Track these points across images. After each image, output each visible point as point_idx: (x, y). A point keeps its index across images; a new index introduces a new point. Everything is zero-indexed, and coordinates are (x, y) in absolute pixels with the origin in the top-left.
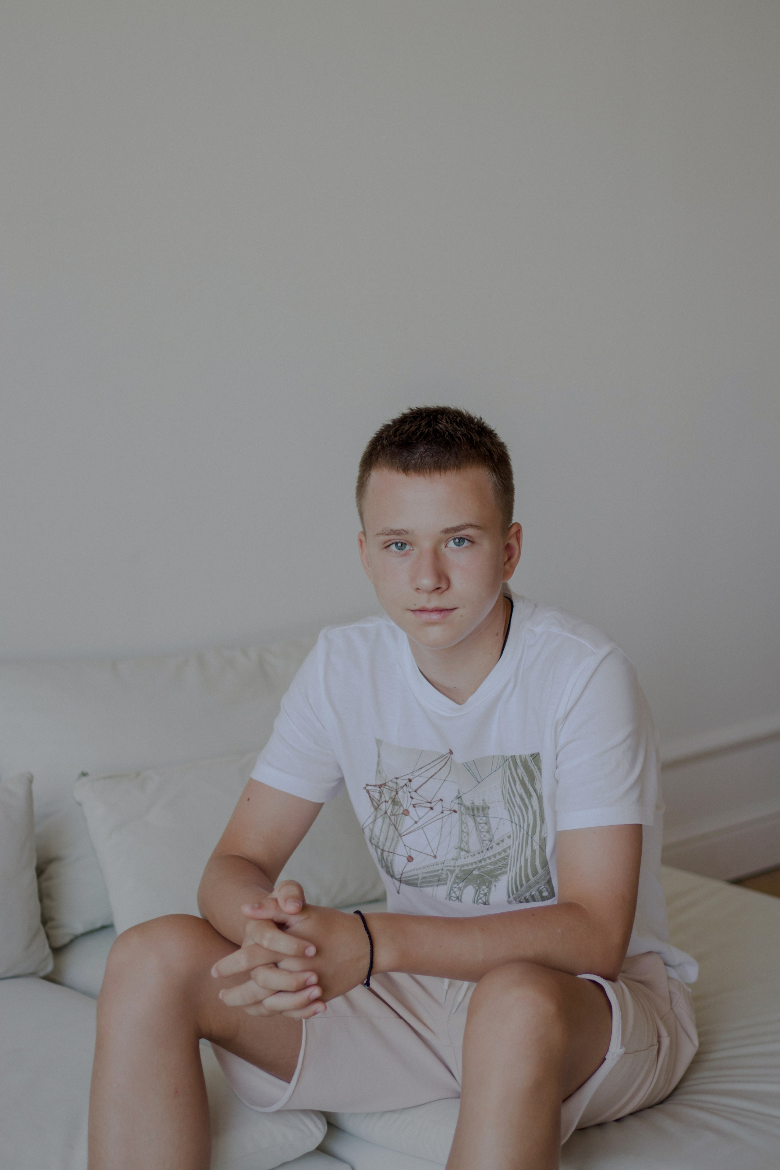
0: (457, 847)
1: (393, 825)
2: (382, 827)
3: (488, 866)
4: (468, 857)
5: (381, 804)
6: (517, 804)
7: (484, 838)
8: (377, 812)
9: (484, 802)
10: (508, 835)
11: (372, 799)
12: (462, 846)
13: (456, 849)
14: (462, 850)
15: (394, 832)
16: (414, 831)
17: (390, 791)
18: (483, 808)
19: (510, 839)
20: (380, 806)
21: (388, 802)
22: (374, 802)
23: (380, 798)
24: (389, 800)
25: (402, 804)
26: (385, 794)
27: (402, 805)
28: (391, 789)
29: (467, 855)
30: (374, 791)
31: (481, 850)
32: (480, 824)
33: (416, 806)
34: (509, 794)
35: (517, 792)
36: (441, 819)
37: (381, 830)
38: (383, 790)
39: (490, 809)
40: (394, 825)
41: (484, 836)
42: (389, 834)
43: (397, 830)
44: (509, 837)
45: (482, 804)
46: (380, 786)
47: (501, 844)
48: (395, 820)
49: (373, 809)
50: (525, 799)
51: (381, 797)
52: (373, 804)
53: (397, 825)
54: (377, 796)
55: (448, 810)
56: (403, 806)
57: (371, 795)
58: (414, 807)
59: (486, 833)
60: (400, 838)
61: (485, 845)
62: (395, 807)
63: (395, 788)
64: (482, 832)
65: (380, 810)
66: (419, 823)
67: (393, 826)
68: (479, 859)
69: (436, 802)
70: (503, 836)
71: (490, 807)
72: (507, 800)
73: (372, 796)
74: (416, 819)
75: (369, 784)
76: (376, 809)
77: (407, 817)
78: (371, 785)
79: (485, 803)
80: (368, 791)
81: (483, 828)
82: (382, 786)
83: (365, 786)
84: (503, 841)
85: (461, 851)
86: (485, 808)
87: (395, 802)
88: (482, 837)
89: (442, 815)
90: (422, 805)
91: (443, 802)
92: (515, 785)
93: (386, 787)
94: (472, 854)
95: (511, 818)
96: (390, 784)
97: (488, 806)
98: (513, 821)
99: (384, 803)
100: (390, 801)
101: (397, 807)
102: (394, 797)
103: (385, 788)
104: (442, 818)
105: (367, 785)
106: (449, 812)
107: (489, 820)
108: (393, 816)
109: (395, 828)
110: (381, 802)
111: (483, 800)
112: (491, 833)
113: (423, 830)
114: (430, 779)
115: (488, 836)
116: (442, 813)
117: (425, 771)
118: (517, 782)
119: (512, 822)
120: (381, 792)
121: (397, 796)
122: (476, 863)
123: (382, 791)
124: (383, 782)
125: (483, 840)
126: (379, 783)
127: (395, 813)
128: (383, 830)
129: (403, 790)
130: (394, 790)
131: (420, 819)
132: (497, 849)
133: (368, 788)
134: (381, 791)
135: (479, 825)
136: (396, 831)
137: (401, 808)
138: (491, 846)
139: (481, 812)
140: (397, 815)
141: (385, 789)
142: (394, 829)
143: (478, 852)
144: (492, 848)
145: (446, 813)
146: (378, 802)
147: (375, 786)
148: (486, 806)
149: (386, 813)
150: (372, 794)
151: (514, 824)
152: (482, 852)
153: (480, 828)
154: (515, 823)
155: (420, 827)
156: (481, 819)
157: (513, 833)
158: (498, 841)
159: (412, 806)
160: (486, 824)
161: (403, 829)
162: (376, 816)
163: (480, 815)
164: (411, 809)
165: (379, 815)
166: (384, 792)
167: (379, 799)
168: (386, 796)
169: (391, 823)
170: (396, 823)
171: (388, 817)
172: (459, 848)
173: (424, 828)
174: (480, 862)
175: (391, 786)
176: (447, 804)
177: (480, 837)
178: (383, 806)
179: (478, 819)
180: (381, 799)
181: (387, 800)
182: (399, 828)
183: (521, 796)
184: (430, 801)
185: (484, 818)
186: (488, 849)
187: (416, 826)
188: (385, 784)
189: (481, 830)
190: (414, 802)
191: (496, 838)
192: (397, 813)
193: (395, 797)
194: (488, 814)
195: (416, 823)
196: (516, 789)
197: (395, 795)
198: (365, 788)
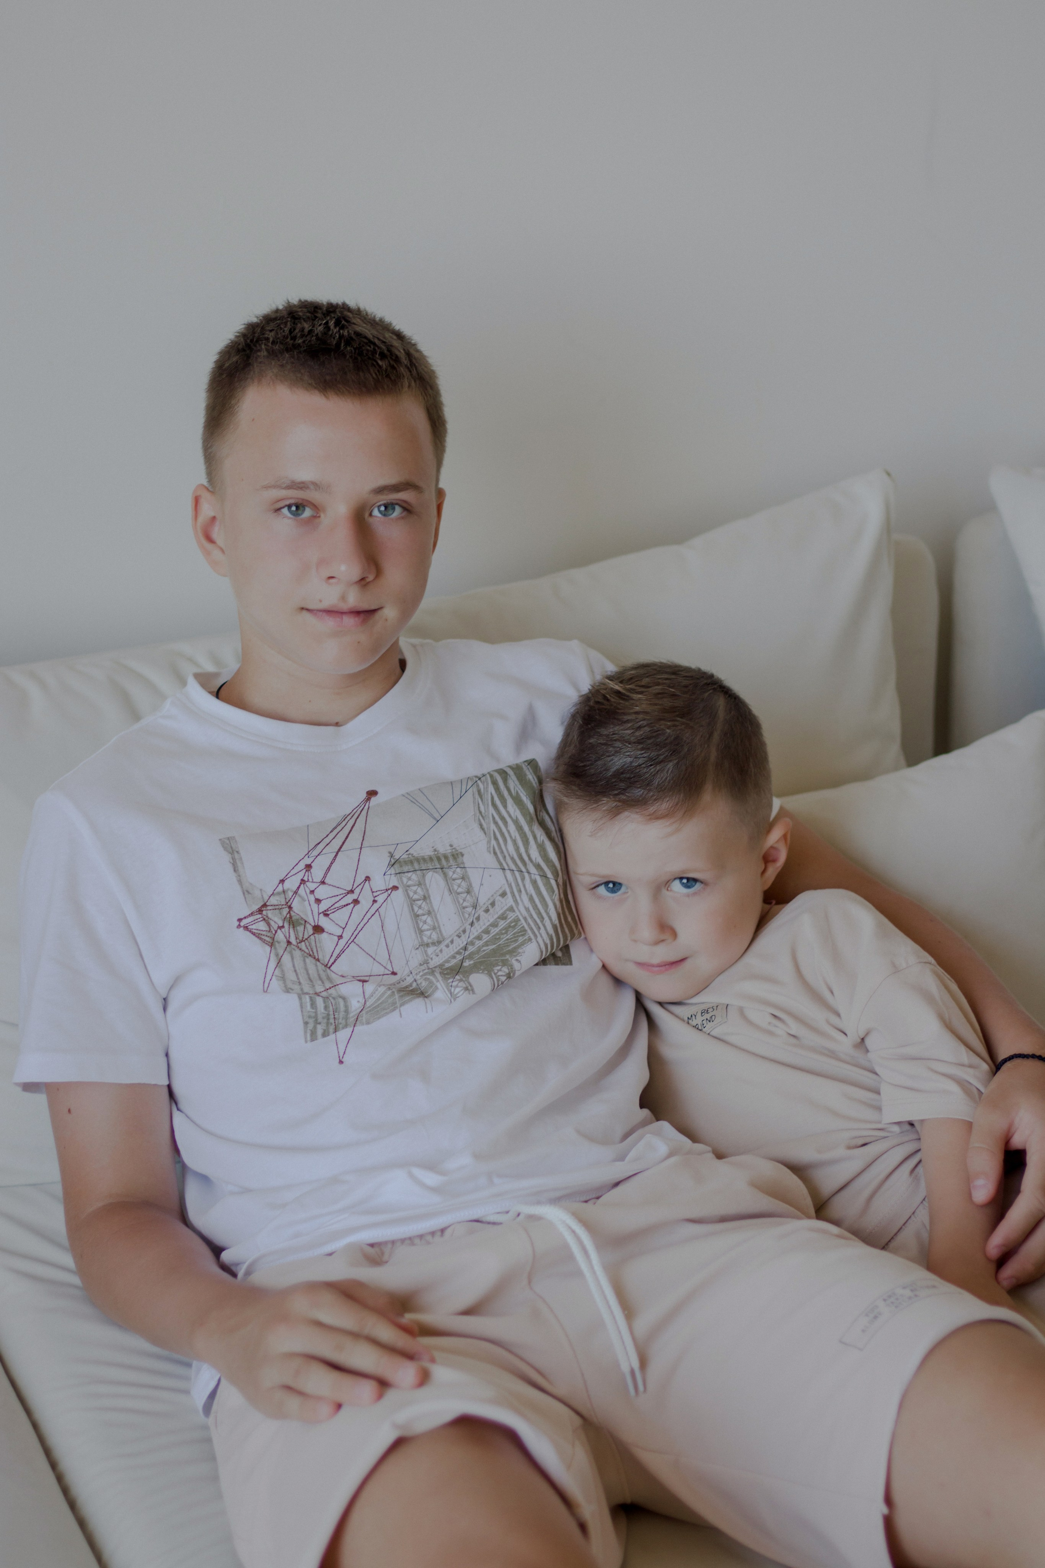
0: (418, 946)
1: (308, 956)
2: (294, 966)
3: (484, 948)
4: (441, 951)
5: (275, 935)
6: (511, 837)
7: (465, 904)
8: (275, 948)
9: (452, 848)
10: (501, 892)
11: (257, 936)
12: (425, 939)
13: (417, 949)
14: (428, 945)
15: (316, 966)
16: (343, 951)
17: (277, 911)
18: (453, 855)
19: (505, 897)
20: (276, 939)
21: (283, 927)
22: (263, 937)
23: (270, 927)
24: (284, 923)
25: (306, 919)
26: (272, 918)
27: (306, 921)
28: (277, 907)
29: (439, 949)
30: (255, 922)
31: (461, 929)
32: (454, 880)
33: (328, 913)
34: (496, 823)
35: (510, 816)
36: (377, 913)
37: (295, 971)
38: (267, 913)
39: (465, 857)
40: (310, 955)
41: (464, 900)
42: (310, 972)
43: (318, 960)
44: (503, 895)
45: (450, 851)
46: (260, 911)
47: (491, 910)
48: (309, 948)
49: (268, 948)
50: (523, 826)
51: (269, 925)
52: (264, 941)
53: (316, 954)
54: (262, 926)
55: (383, 891)
56: (308, 923)
57: (254, 931)
58: (326, 915)
59: (466, 894)
60: (328, 970)
61: (467, 916)
62: (298, 928)
63: (283, 902)
64: (459, 894)
65: (279, 942)
66: (346, 936)
67: (310, 958)
68: (462, 946)
69: (361, 887)
70: (492, 896)
71: (464, 853)
72: (492, 835)
73: (256, 931)
74: (339, 932)
75: (242, 917)
76: (272, 945)
77: (324, 935)
78: (245, 918)
79: (454, 848)
80: (246, 928)
81: (459, 886)
82: (263, 911)
83: (238, 923)
84: (493, 904)
85: (426, 949)
86: (456, 855)
87: (293, 922)
88: (461, 901)
89: (376, 906)
90: (336, 905)
91: (371, 882)
92: (505, 807)
93: (269, 908)
94: (447, 941)
95: (501, 864)
96: (274, 901)
97: (461, 853)
98: (506, 867)
99: (279, 931)
100: (286, 925)
101: (300, 929)
102: (288, 916)
103: (267, 910)
104: (378, 909)
105: (240, 920)
106: (386, 894)
107: (466, 872)
108: (303, 943)
109: (315, 958)
110: (274, 932)
111: (451, 846)
112: (473, 894)
113: (355, 943)
114: (337, 853)
115: (470, 900)
116: (375, 901)
117: (326, 846)
118: (508, 802)
119: (504, 869)
120: (266, 919)
121: (291, 912)
122: (458, 953)
123: (267, 917)
124: (262, 904)
125: (464, 908)
126: (255, 907)
127: (303, 938)
128: (298, 971)
129: (300, 896)
130: (284, 906)
131: (344, 929)
132: (486, 920)
133: (243, 923)
134: (264, 917)
135: (453, 882)
136: (318, 963)
137: (308, 925)
138: (476, 915)
139: (452, 862)
140: (306, 939)
141: (268, 912)
142: (314, 961)
143: (456, 934)
144: (478, 919)
145: (380, 899)
146: (269, 934)
147: (252, 914)
148: (457, 852)
149: (289, 943)
150: (255, 928)
151: (508, 873)
152: (464, 931)
153: (456, 887)
154: (510, 870)
155: (349, 942)
156: (454, 872)
157: (510, 886)
158: (486, 906)
159: (322, 915)
160: (463, 878)
161: (325, 957)
162: (277, 955)
163: (451, 866)
164: (323, 922)
165: (281, 952)
166: (270, 915)
167: (268, 929)
168: (276, 919)
169: (305, 954)
170: (312, 951)
171: (296, 948)
172: (422, 945)
173: (355, 940)
174: (465, 949)
175: (276, 903)
176: (379, 882)
177: (459, 902)
178: (280, 936)
179: (450, 873)
180: (272, 928)
181: (281, 925)
182: (321, 957)
183: (516, 822)
184: (349, 889)
185: (458, 870)
186: (472, 924)
187: (342, 942)
188: (265, 905)
189: (458, 891)
190: (323, 906)
191: (483, 900)
192: (306, 937)
193: (290, 916)
194: (463, 863)
195: (340, 937)
196: (508, 812)
197: (289, 912)
198: (239, 926)
